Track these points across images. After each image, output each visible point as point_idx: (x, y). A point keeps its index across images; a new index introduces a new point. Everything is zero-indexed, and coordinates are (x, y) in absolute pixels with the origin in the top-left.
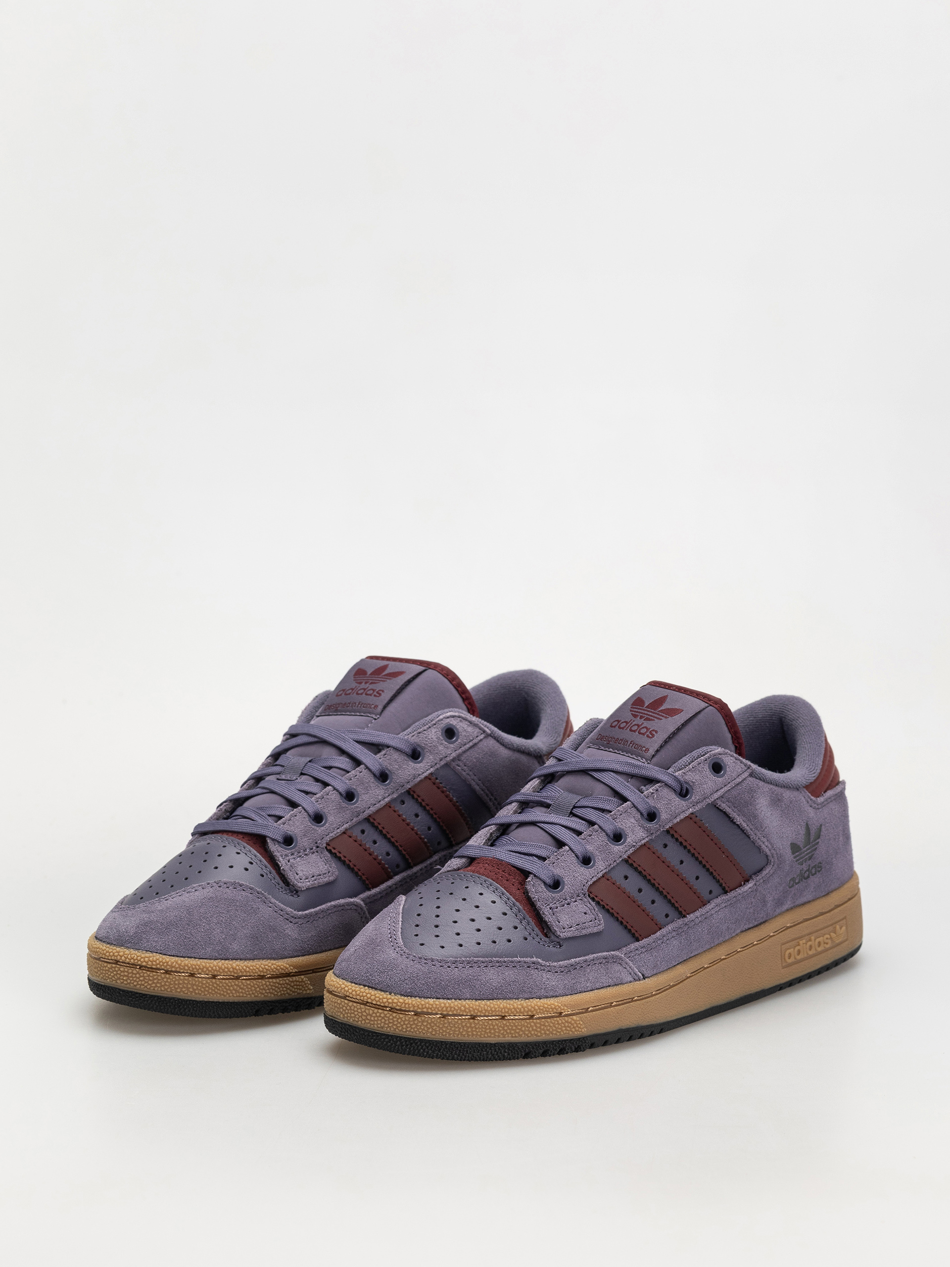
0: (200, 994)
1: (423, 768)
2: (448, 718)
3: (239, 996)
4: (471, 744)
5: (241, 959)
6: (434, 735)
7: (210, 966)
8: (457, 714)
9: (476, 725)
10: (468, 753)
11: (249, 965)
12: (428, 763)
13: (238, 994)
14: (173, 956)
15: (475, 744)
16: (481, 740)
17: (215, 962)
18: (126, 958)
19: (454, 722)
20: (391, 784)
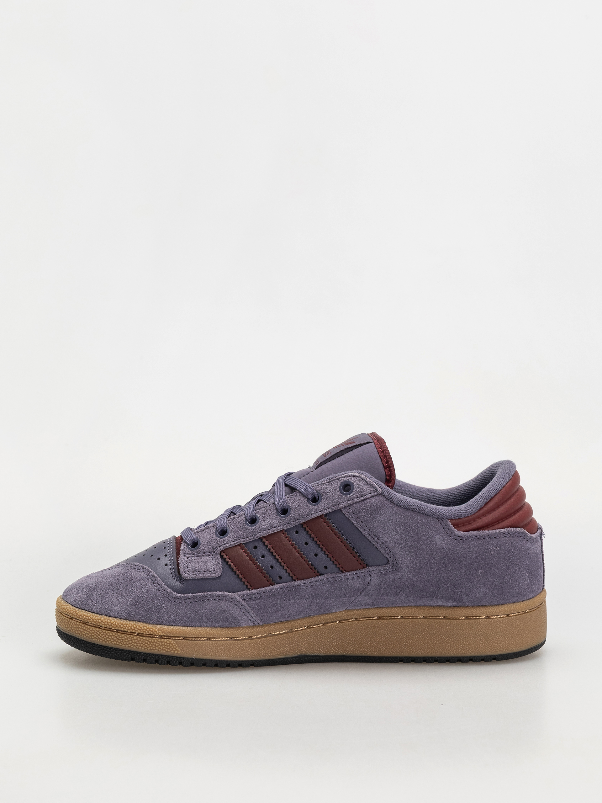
0: (89, 637)
1: (316, 510)
2: (349, 476)
3: (116, 644)
4: (362, 498)
5: (120, 618)
6: (335, 487)
7: (95, 619)
8: (357, 475)
9: (371, 485)
10: (358, 505)
11: (124, 623)
12: (322, 506)
13: (115, 643)
14: (77, 608)
15: (366, 499)
16: (373, 497)
17: (99, 617)
18: (68, 613)
19: (353, 480)
20: (288, 518)
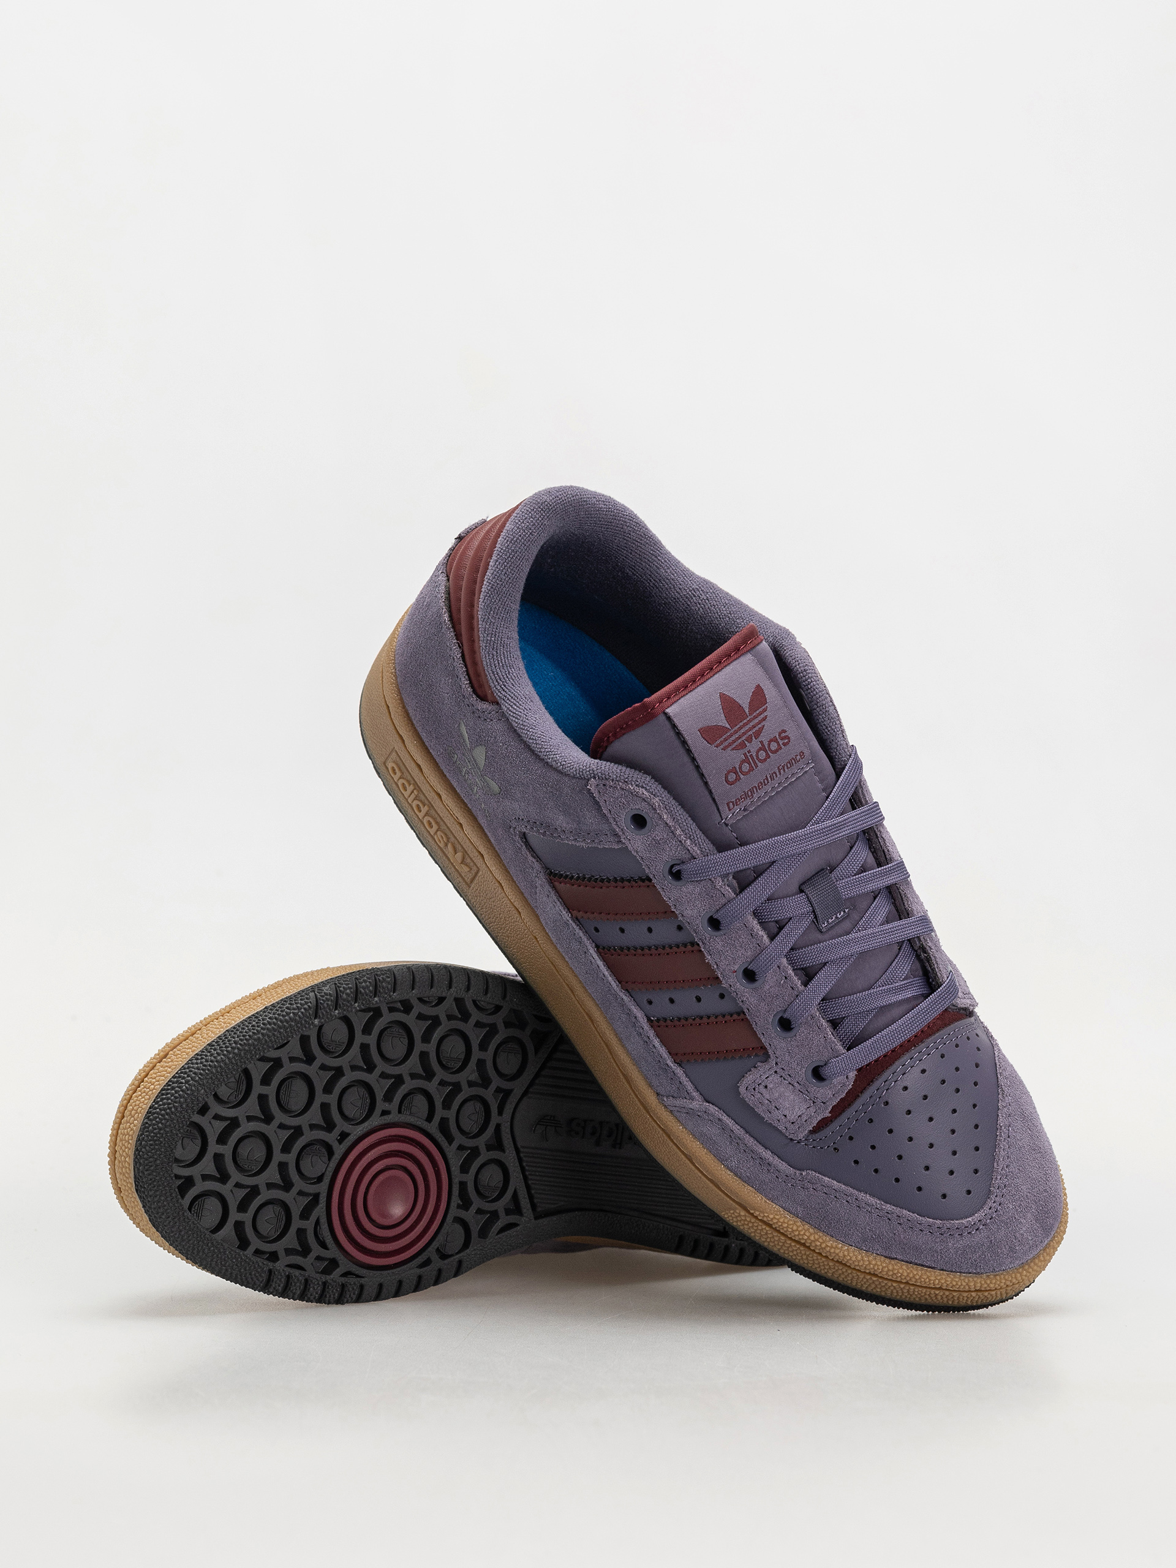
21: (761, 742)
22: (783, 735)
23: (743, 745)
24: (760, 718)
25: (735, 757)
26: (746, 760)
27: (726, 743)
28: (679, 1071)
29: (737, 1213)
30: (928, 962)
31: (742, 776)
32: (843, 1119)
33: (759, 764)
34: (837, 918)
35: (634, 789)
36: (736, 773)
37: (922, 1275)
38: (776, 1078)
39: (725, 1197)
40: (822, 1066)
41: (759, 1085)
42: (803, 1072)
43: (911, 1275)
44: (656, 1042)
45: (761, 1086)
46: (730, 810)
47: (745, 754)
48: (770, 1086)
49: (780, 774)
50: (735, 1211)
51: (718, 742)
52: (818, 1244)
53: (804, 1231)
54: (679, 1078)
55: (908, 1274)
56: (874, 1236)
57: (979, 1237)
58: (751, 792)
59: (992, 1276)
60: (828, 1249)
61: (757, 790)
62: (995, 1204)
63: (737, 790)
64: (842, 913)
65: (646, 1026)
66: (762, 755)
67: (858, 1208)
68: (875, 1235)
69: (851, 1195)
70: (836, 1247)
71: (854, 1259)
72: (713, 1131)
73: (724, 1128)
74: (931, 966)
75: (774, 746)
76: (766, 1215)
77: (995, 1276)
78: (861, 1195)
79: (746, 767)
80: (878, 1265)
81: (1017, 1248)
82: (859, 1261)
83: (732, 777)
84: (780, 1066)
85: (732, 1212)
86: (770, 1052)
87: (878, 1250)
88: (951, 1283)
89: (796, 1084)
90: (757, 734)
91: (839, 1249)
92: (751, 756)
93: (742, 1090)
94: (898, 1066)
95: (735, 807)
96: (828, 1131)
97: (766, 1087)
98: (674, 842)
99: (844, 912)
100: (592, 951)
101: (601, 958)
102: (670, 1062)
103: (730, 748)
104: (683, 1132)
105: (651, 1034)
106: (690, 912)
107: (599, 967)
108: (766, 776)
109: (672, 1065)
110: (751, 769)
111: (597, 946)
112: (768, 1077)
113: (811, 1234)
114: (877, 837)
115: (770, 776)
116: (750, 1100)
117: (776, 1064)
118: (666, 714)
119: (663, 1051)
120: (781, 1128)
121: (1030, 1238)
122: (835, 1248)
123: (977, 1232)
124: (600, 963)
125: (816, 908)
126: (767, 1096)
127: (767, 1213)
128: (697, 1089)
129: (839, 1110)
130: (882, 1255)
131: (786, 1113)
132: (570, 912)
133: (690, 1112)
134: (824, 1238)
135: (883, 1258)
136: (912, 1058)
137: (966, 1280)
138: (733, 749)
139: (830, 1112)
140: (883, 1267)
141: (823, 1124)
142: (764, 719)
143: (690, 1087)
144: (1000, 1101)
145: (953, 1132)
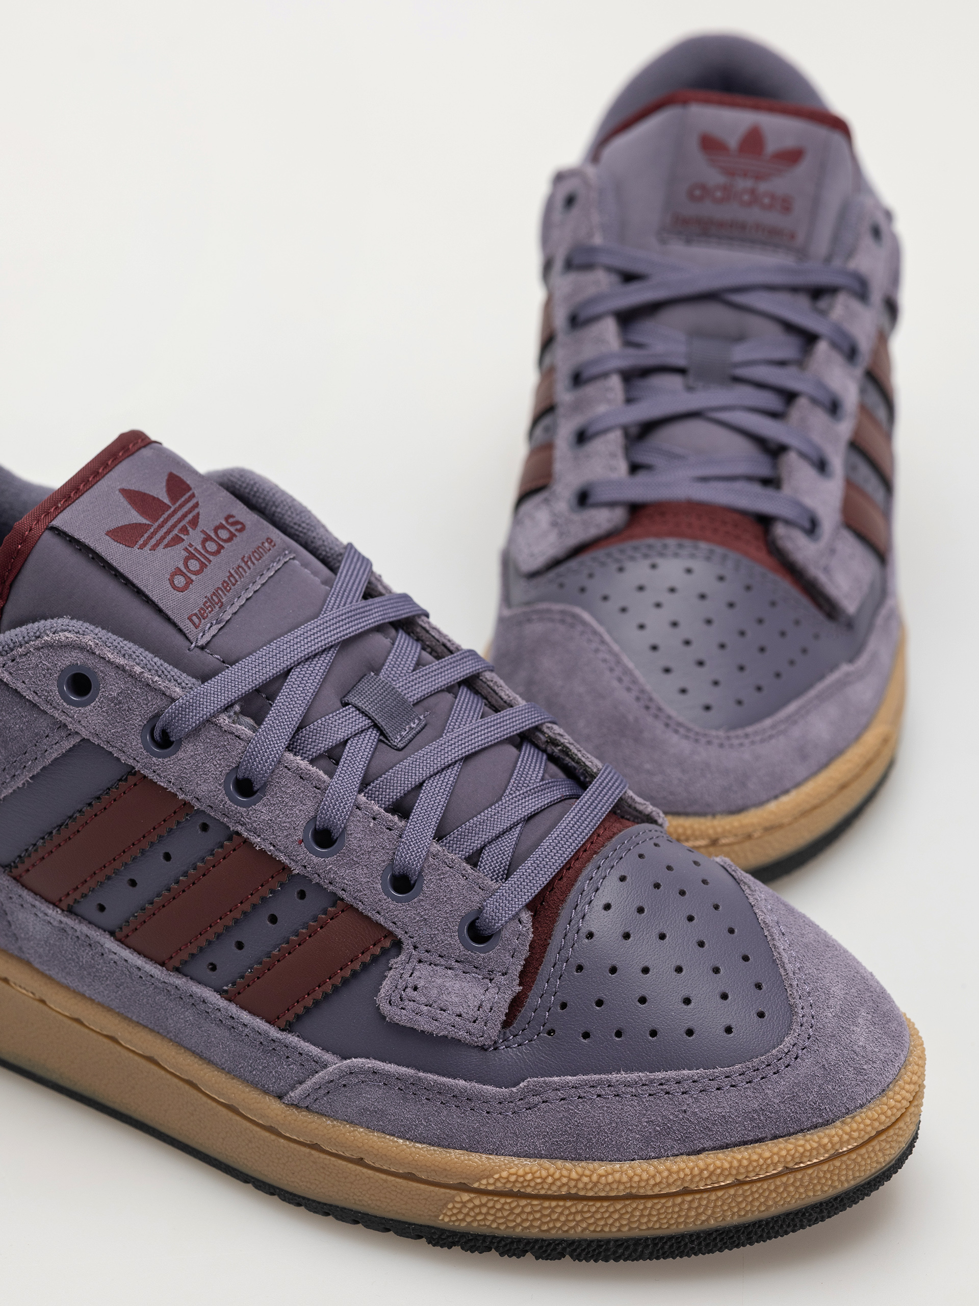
21: (203, 532)
22: (231, 520)
23: (177, 540)
24: (190, 504)
25: (174, 556)
26: (191, 556)
27: (153, 541)
28: (292, 1039)
29: (458, 1202)
30: (568, 755)
31: (193, 577)
32: (541, 984)
33: (211, 558)
34: (411, 728)
35: (52, 639)
36: (183, 574)
37: (750, 1155)
38: (423, 970)
39: (432, 1188)
40: (478, 918)
41: (404, 990)
42: (454, 941)
43: (735, 1164)
44: (245, 1016)
45: (409, 990)
46: (197, 627)
47: (186, 549)
48: (421, 984)
49: (249, 568)
50: (454, 1202)
51: (141, 542)
52: (585, 1179)
53: (558, 1172)
54: (295, 1048)
55: (731, 1163)
56: (658, 1128)
57: (806, 1065)
58: (217, 597)
59: (849, 1120)
60: (603, 1180)
61: (222, 591)
62: (805, 1019)
63: (196, 597)
64: (416, 721)
65: (222, 1003)
66: (211, 546)
67: (617, 1098)
68: (659, 1126)
69: (600, 1083)
70: (614, 1171)
71: (645, 1176)
72: (372, 1096)
73: (387, 1080)
74: (573, 760)
75: (224, 534)
76: (496, 1176)
77: (853, 1118)
78: (614, 1077)
79: (194, 565)
80: (683, 1170)
81: (865, 1067)
82: (654, 1177)
83: (180, 581)
84: (421, 948)
85: (450, 1206)
86: (399, 933)
87: (673, 1147)
88: (796, 1151)
89: (456, 965)
90: (194, 522)
91: (617, 1171)
92: (196, 549)
93: (385, 1008)
94: (582, 882)
95: (203, 621)
96: (526, 1012)
97: (415, 989)
98: (138, 690)
99: (420, 719)
100: (110, 944)
101: (124, 947)
102: (274, 1032)
103: (161, 546)
104: (334, 1126)
105: (233, 1009)
106: (204, 787)
107: (126, 961)
108: (229, 572)
109: (278, 1035)
110: (203, 566)
111: (112, 933)
112: (412, 973)
113: (571, 1170)
114: (427, 632)
115: (235, 571)
116: (402, 1016)
117: (415, 947)
118: (54, 529)
119: (259, 1024)
120: (462, 1035)
121: (877, 1050)
122: (612, 1174)
123: (798, 1060)
124: (126, 953)
125: (376, 717)
126: (424, 1000)
127: (497, 1173)
128: (326, 1049)
129: (528, 975)
130: (682, 1154)
131: (460, 1010)
132: (57, 906)
133: (332, 1087)
134: (591, 1166)
135: (685, 1157)
136: (600, 867)
137: (816, 1139)
138: (166, 546)
139: (520, 985)
140: (692, 1170)
141: (516, 1004)
142: (196, 505)
143: (315, 1050)
144: (749, 896)
145: (701, 944)
